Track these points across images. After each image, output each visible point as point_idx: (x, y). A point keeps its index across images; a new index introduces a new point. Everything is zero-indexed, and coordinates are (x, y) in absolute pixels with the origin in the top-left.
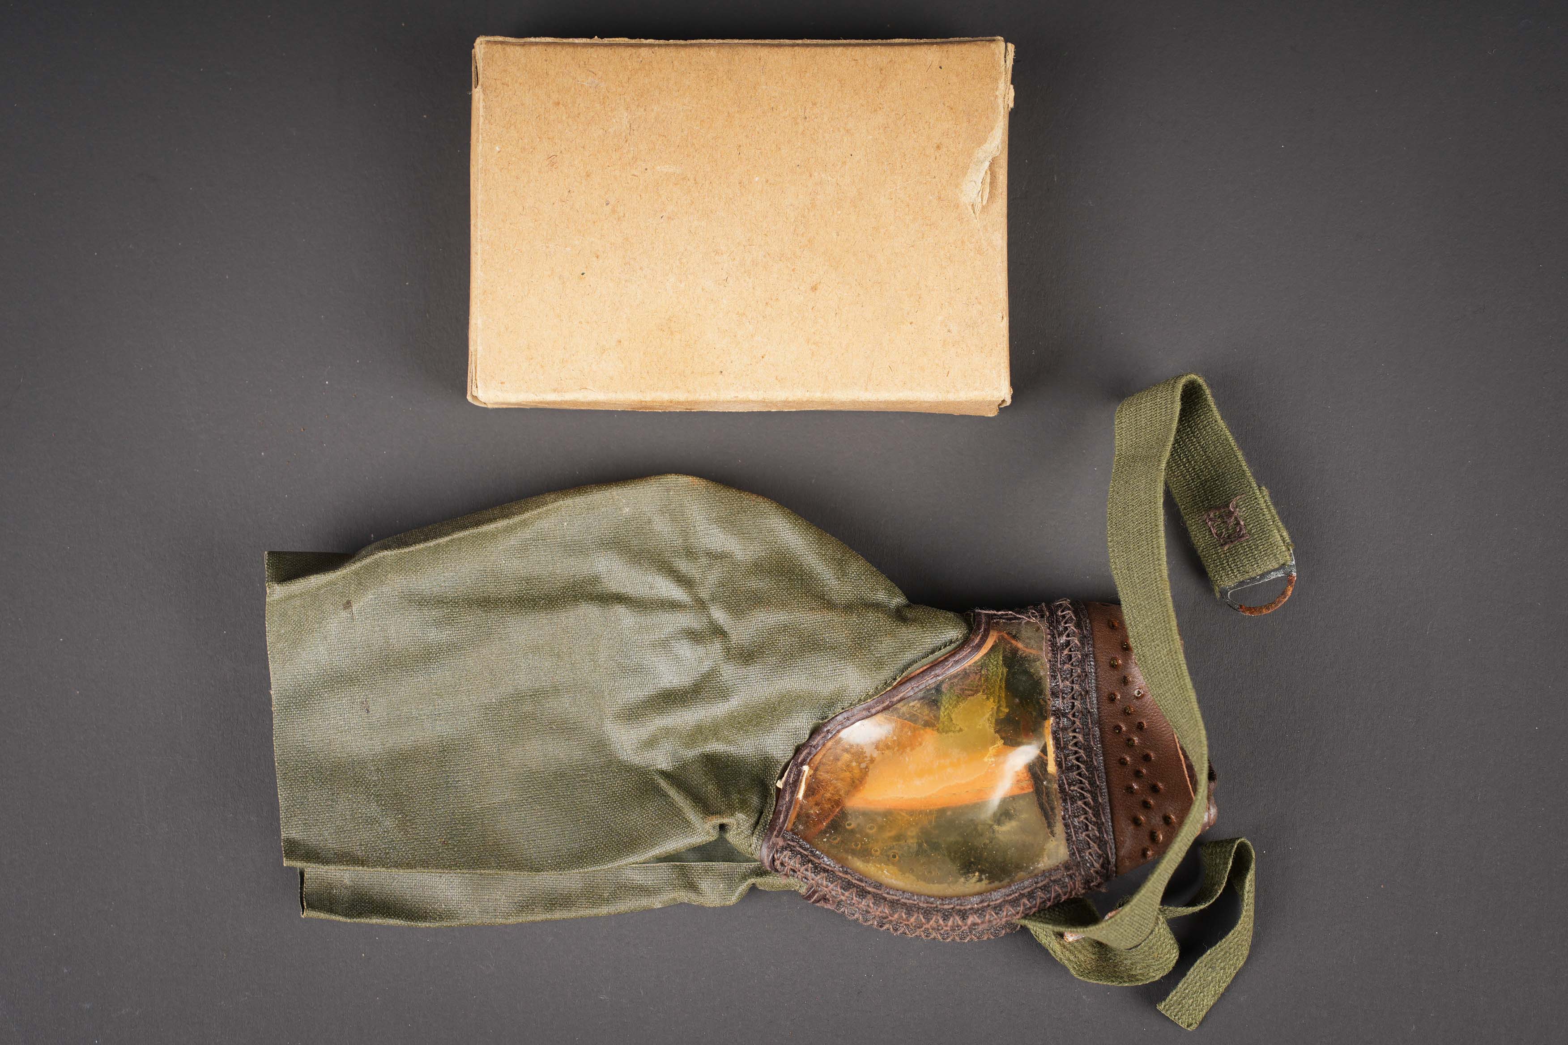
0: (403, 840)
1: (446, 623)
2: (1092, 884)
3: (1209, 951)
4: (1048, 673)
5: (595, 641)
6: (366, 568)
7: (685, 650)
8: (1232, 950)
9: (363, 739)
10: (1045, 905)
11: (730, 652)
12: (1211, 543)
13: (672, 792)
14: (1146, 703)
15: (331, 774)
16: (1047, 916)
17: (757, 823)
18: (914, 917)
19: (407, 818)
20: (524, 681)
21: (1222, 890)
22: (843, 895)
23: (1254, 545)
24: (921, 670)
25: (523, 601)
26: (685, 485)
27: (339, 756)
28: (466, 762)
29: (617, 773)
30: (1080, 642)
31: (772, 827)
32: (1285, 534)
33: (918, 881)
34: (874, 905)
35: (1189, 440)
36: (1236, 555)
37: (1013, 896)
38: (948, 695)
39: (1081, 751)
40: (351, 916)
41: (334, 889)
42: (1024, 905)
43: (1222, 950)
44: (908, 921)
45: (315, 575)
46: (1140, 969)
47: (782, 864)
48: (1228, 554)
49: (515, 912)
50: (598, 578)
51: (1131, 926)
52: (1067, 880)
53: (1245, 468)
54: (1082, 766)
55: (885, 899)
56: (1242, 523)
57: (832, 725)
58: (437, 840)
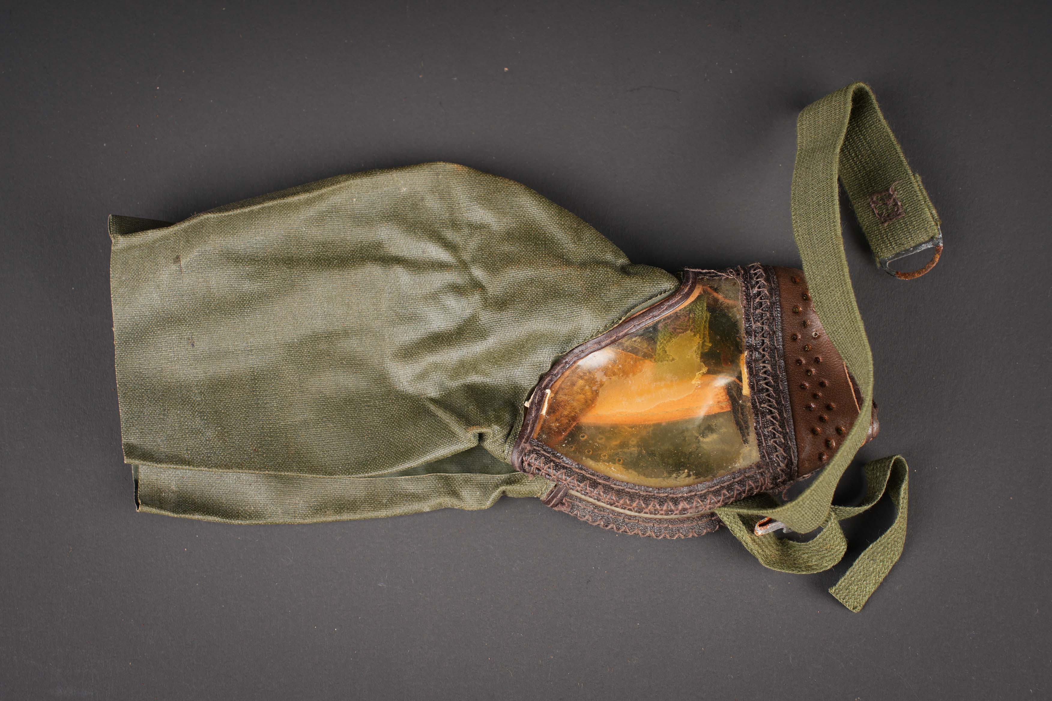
0: (222, 447)
1: (257, 277)
2: (778, 481)
3: (871, 546)
4: (743, 316)
5: (378, 294)
6: (194, 227)
7: (451, 301)
8: (890, 545)
9: (189, 369)
10: (741, 497)
11: (488, 302)
12: (874, 222)
13: (440, 413)
14: (822, 342)
15: (163, 395)
16: (742, 504)
17: (509, 434)
18: (636, 503)
19: (225, 430)
20: (319, 325)
21: (882, 494)
22: (579, 486)
23: (909, 221)
24: (641, 312)
25: (320, 260)
26: (451, 170)
27: (169, 380)
28: (273, 388)
29: (395, 400)
30: (769, 293)
31: (521, 436)
32: (934, 212)
33: (639, 476)
34: (604, 493)
35: (857, 138)
36: (894, 231)
37: (715, 488)
38: (663, 333)
39: (770, 378)
40: (178, 513)
41: (163, 492)
42: (724, 495)
43: (882, 545)
44: (631, 506)
45: (152, 230)
46: (815, 561)
47: (529, 465)
48: (887, 230)
49: (311, 514)
50: (381, 244)
51: (810, 510)
52: (758, 477)
53: (903, 158)
54: (770, 388)
55: (613, 489)
56: (899, 204)
57: (569, 358)
58: (249, 448)
